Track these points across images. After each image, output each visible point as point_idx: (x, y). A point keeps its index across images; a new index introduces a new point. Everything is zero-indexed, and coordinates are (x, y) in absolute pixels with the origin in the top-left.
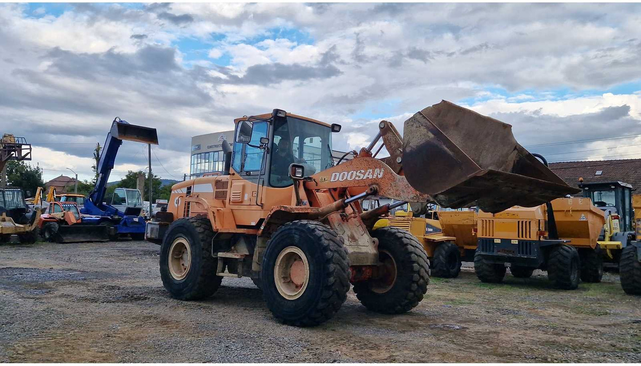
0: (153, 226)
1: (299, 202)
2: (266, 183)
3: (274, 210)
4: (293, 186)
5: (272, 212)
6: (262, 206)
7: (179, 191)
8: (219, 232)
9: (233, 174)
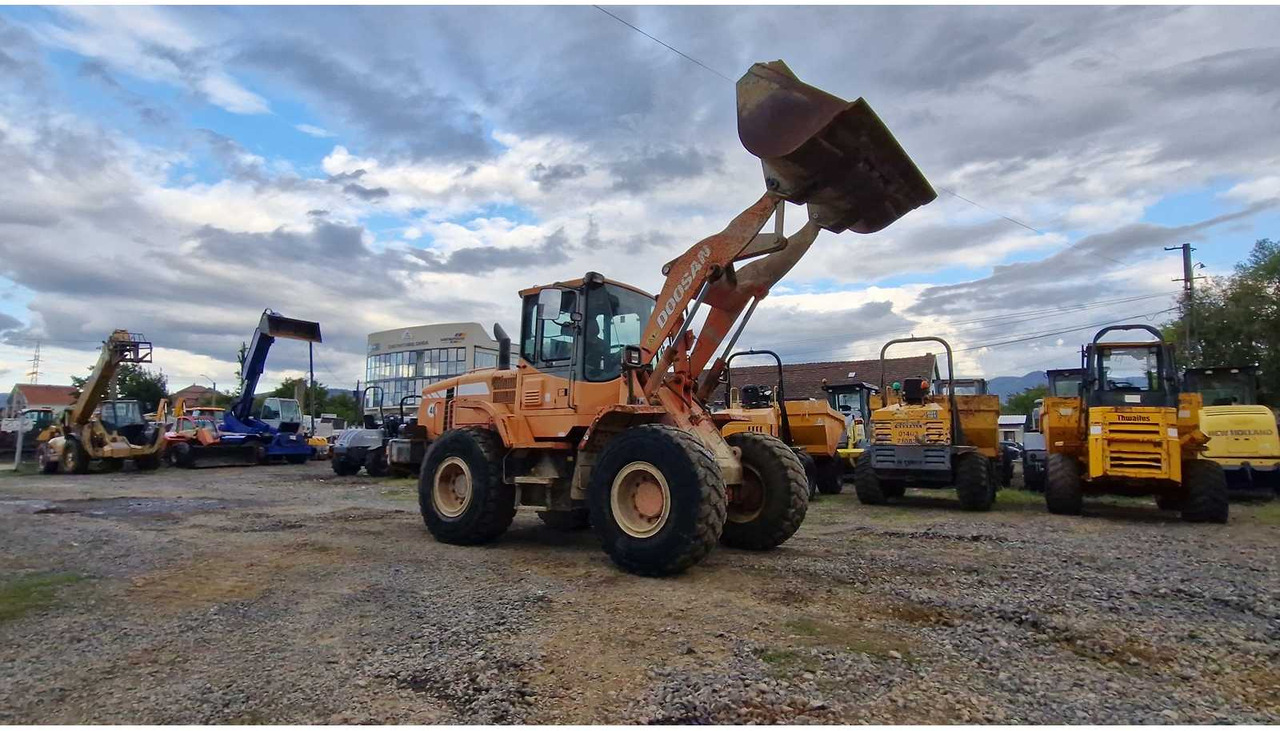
0: (401, 445)
1: (632, 400)
2: (579, 376)
3: (604, 412)
4: (622, 379)
5: (602, 414)
6: (575, 408)
7: (434, 395)
8: (514, 446)
9: (525, 367)
